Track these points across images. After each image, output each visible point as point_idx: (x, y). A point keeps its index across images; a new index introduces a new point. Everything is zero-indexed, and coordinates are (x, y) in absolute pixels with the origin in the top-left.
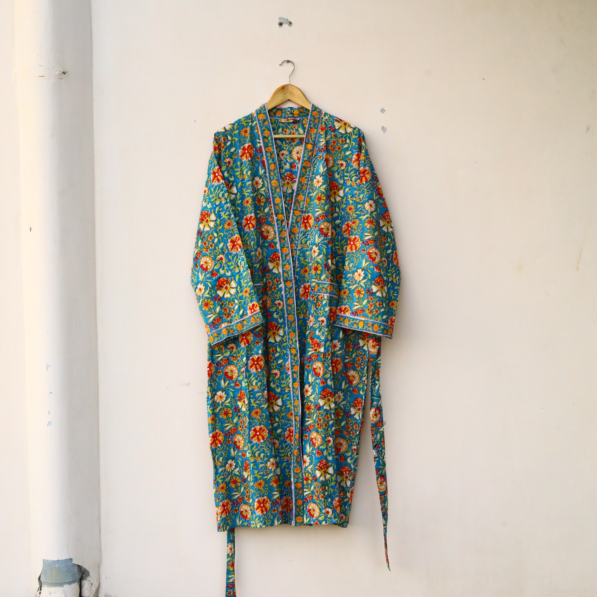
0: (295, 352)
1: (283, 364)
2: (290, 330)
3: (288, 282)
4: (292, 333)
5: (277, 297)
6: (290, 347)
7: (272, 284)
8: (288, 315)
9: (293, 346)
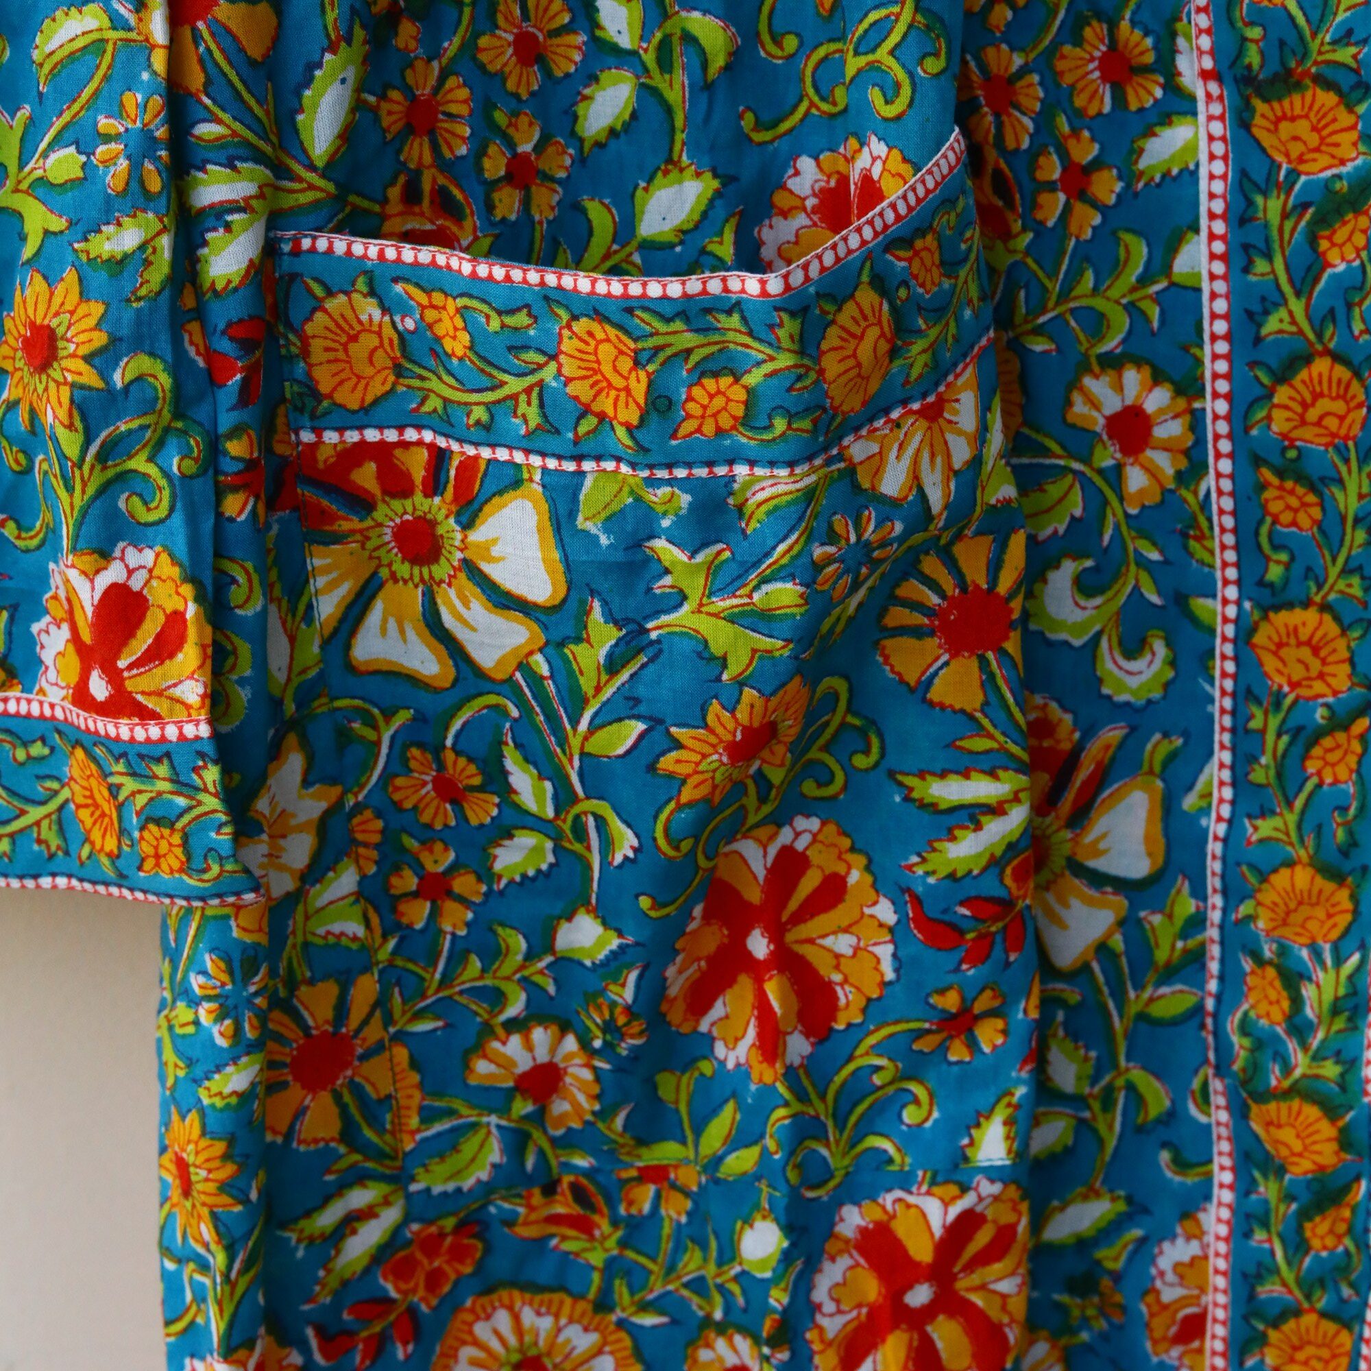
0: (1327, 1154)
1: (1112, 1257)
2: (1267, 827)
3: (1296, 103)
4: (1302, 877)
5: (1097, 324)
6: (1255, 1068)
7: (1044, 119)
8: (1267, 610)
9: (1301, 1064)
